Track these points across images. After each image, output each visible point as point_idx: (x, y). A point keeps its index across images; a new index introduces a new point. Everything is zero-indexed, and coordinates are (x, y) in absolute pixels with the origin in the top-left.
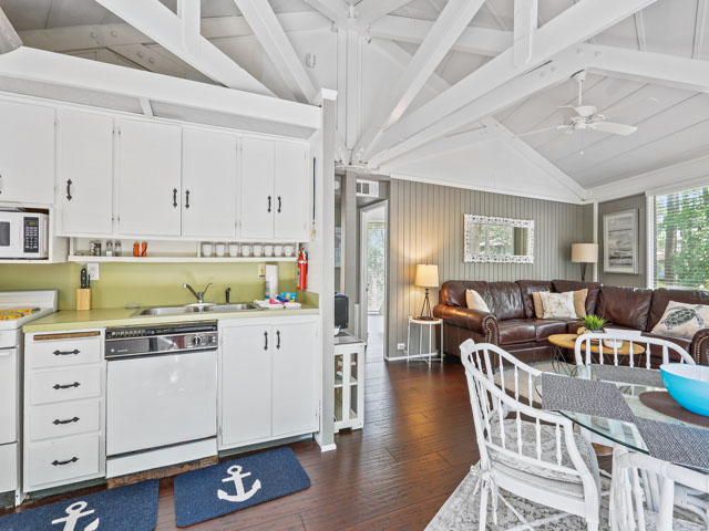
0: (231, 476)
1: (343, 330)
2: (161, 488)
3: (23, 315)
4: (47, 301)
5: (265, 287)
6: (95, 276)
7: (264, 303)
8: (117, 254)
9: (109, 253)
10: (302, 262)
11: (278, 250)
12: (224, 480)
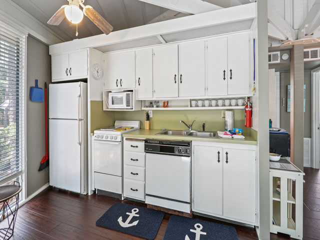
0: (195, 229)
1: (283, 158)
2: (164, 218)
3: (126, 130)
4: (136, 125)
5: (225, 124)
6: (151, 116)
7: (221, 134)
8: (157, 107)
9: (155, 106)
10: (247, 109)
11: (233, 102)
12: (191, 230)
